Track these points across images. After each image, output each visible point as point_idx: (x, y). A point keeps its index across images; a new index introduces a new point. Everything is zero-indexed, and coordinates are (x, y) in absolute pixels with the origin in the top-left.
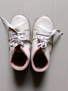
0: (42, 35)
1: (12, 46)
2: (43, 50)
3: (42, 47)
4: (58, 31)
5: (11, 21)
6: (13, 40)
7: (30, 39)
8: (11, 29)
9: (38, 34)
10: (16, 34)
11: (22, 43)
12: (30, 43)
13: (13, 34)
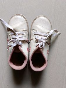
0: (39, 35)
1: (10, 46)
2: (41, 50)
3: (40, 47)
6: (12, 40)
7: (28, 39)
8: (9, 29)
9: (36, 34)
10: (15, 34)
11: (20, 43)
12: (28, 43)
13: (12, 34)
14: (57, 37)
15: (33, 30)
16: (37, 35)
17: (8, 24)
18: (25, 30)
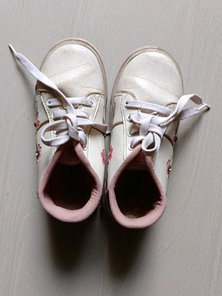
0: (144, 111)
1: (48, 144)
2: (148, 158)
4: (196, 100)
5: (44, 62)
6: (52, 123)
7: (104, 123)
9: (134, 106)
10: (63, 104)
11: (81, 134)
12: (104, 134)
13: (51, 104)
14: (198, 119)
15: (123, 92)
16: (137, 109)
17: (40, 70)
18: (95, 91)
